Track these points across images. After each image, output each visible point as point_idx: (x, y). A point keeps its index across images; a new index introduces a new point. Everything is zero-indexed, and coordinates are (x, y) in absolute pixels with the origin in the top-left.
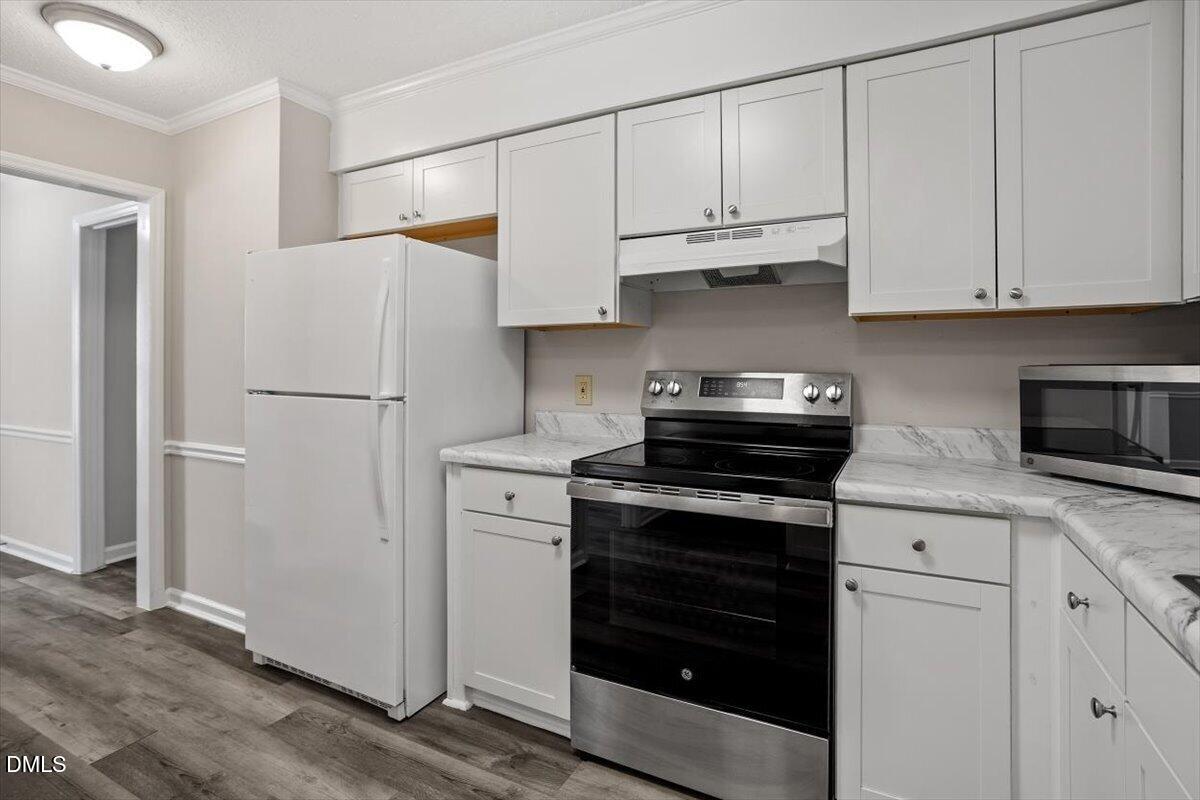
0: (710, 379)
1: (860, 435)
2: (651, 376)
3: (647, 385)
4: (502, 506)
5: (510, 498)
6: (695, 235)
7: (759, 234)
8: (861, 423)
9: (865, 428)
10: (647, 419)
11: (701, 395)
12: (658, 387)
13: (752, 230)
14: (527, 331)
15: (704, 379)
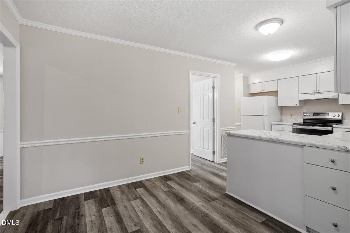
0: (315, 113)
1: (344, 122)
2: (304, 113)
3: (304, 114)
4: (282, 129)
5: (283, 128)
6: (312, 94)
7: (323, 93)
8: (344, 120)
9: (345, 121)
10: (304, 119)
11: (313, 116)
12: (305, 115)
13: (322, 93)
14: (281, 107)
15: (314, 114)
